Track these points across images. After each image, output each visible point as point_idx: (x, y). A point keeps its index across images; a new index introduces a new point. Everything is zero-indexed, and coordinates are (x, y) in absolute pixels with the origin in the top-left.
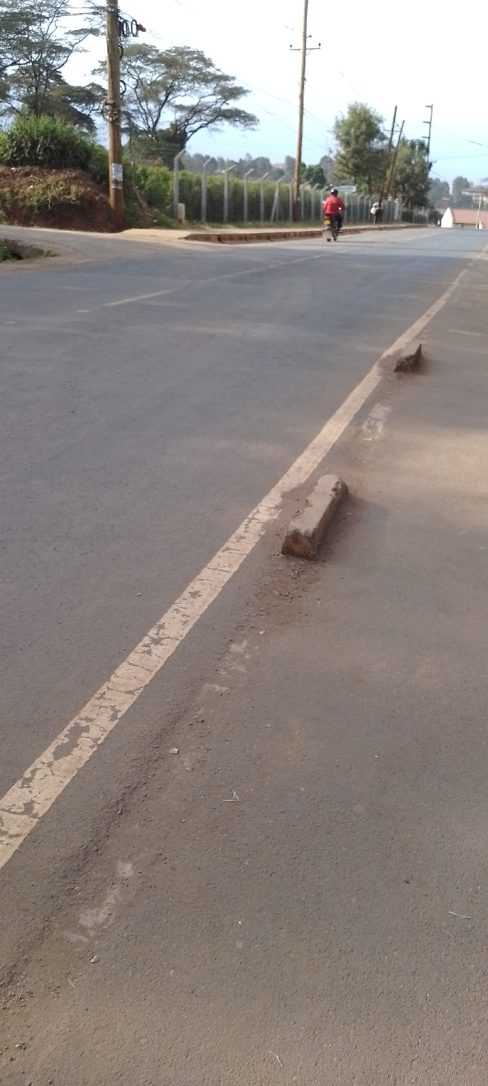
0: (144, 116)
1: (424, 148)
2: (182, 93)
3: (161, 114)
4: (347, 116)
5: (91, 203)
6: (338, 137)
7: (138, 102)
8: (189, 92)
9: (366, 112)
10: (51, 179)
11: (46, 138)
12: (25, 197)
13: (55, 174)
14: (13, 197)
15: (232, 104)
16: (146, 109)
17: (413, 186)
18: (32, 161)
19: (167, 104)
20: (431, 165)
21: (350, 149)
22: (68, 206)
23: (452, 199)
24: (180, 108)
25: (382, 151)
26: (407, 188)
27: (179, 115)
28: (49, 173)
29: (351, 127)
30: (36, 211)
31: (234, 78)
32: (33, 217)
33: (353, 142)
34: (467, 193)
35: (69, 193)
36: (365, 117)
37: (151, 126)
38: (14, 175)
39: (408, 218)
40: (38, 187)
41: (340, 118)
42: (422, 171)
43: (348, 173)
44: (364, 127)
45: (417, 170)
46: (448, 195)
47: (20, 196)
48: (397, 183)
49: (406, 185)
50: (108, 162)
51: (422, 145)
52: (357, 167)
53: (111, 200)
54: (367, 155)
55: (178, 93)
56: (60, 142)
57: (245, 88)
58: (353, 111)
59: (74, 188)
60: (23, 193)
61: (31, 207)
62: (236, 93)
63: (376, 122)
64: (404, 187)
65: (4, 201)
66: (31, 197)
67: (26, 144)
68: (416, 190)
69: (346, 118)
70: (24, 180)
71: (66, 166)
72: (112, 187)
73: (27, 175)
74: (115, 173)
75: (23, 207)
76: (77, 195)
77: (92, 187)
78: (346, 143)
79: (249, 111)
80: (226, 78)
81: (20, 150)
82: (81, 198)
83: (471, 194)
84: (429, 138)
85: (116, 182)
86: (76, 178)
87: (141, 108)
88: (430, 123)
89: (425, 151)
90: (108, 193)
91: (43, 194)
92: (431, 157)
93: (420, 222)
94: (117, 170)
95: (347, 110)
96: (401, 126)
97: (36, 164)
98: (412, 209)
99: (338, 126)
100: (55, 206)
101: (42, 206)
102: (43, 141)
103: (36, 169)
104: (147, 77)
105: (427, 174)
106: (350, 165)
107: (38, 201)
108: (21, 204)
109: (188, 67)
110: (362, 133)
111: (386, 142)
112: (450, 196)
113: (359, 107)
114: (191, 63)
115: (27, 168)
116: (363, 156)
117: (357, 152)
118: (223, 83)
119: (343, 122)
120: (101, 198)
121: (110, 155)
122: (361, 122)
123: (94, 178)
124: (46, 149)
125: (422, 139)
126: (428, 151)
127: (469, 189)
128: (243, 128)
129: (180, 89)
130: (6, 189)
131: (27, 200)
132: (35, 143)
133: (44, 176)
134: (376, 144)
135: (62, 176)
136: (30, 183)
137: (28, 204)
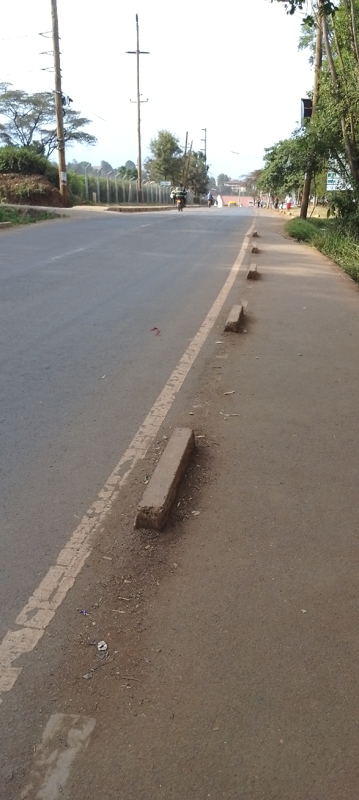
0: (21, 137)
1: (203, 157)
2: (45, 122)
3: (33, 136)
4: (157, 138)
5: (50, 192)
6: (153, 151)
7: (16, 127)
8: (50, 121)
9: (169, 135)
10: (26, 180)
11: (22, 158)
12: (14, 190)
13: (28, 177)
14: (7, 190)
15: (80, 129)
16: (21, 132)
17: (198, 181)
18: (15, 170)
19: (35, 129)
20: (208, 168)
21: (161, 159)
22: (38, 194)
23: (218, 189)
24: (44, 131)
25: (180, 159)
26: (195, 183)
27: (44, 136)
28: (24, 177)
29: (161, 145)
30: (21, 197)
31: (79, 113)
32: (20, 200)
33: (163, 155)
34: (228, 185)
35: (38, 188)
36: (169, 139)
37: (26, 144)
38: (5, 178)
39: (197, 201)
40: (21, 184)
41: (153, 140)
42: (203, 171)
43: (161, 174)
44: (169, 146)
45: (200, 171)
46: (215, 187)
47: (12, 190)
48: (188, 180)
49: (193, 180)
50: (58, 171)
51: (201, 154)
52: (166, 170)
53: (61, 191)
54: (172, 162)
55: (43, 122)
56: (30, 161)
57: (88, 119)
58: (161, 135)
59: (40, 185)
60: (12, 188)
61: (18, 195)
62: (81, 122)
63: (175, 142)
64: (193, 182)
65: (3, 192)
66: (17, 190)
67: (11, 161)
68: (200, 183)
69: (157, 139)
70: (12, 181)
71: (34, 173)
72: (61, 184)
73: (13, 178)
74: (62, 176)
75: (14, 196)
76: (43, 189)
77: (49, 184)
78: (159, 155)
79: (91, 134)
80: (74, 113)
81: (7, 164)
82: (45, 190)
83: (230, 185)
84: (205, 150)
85: (64, 182)
86: (40, 179)
87: (18, 132)
88: (205, 140)
89: (203, 158)
90: (59, 188)
91: (24, 188)
92: (208, 163)
93: (204, 203)
94: (64, 176)
95: (158, 134)
96: (190, 144)
97: (17, 172)
98: (199, 196)
99: (152, 144)
100: (31, 195)
101: (25, 195)
102: (21, 160)
103: (17, 175)
104: (21, 112)
105: (206, 173)
106: (162, 169)
107: (22, 192)
108: (12, 194)
109: (48, 105)
110: (168, 149)
111: (182, 154)
112: (217, 187)
113: (165, 132)
114: (50, 102)
115: (12, 175)
116: (170, 163)
117: (166, 161)
118: (72, 116)
119: (155, 142)
120: (55, 190)
121: (60, 168)
122: (168, 142)
123: (49, 180)
124: (22, 164)
125: (201, 151)
126: (205, 159)
127: (229, 182)
128: (86, 145)
129: (42, 120)
130: (4, 186)
131: (16, 192)
132: (16, 161)
133: (22, 179)
134: (176, 155)
135: (32, 179)
136: (16, 183)
137: (16, 194)
